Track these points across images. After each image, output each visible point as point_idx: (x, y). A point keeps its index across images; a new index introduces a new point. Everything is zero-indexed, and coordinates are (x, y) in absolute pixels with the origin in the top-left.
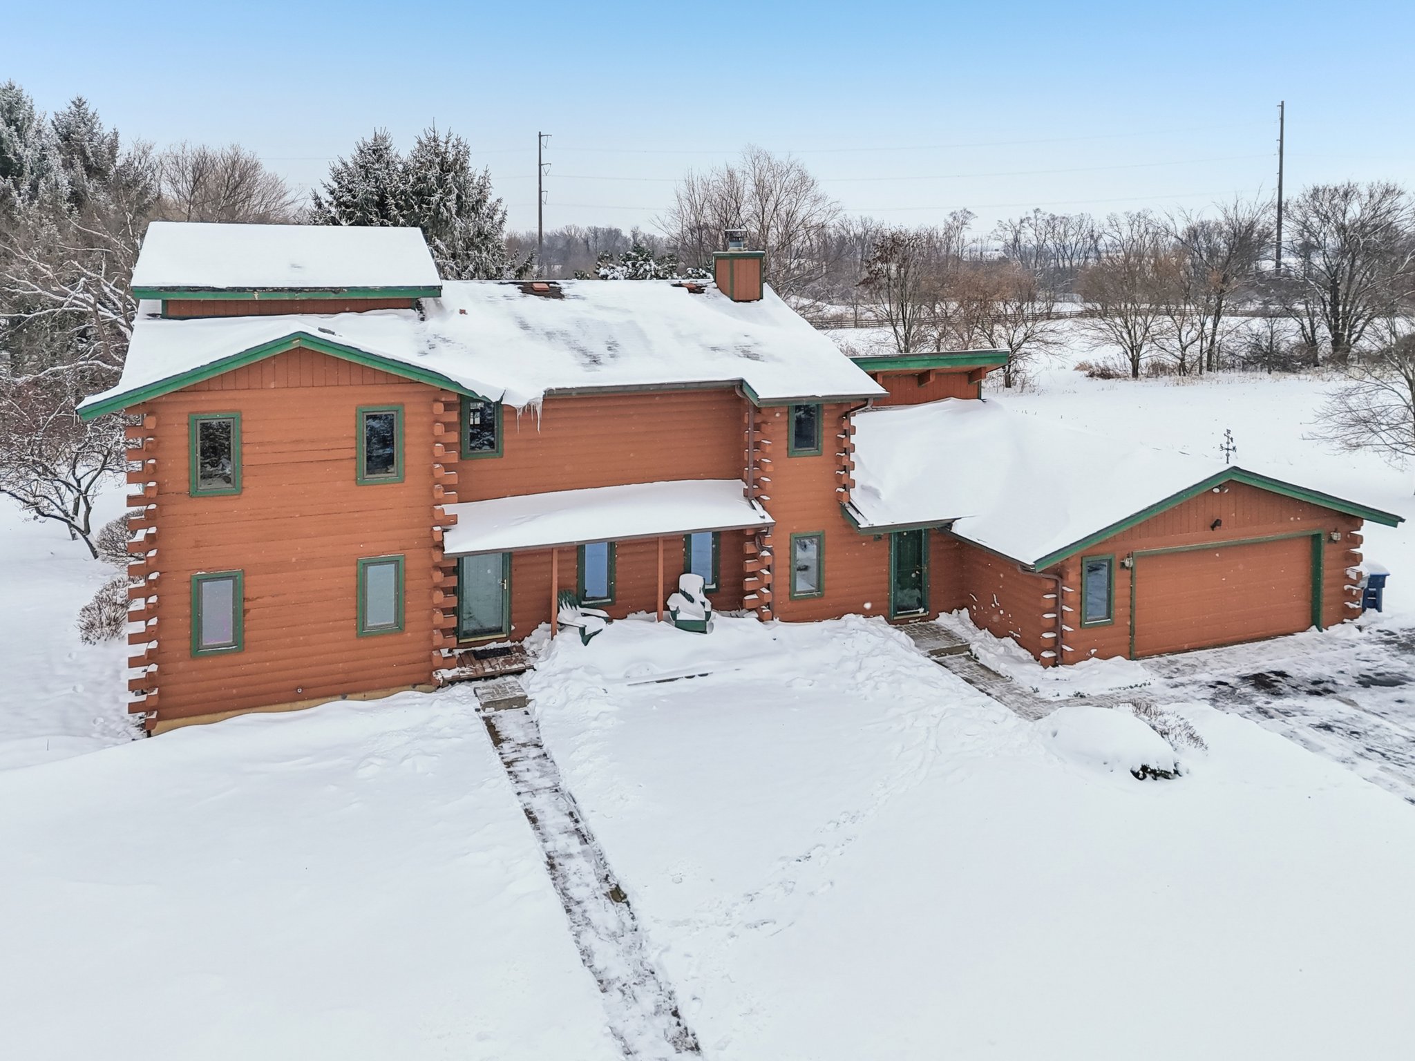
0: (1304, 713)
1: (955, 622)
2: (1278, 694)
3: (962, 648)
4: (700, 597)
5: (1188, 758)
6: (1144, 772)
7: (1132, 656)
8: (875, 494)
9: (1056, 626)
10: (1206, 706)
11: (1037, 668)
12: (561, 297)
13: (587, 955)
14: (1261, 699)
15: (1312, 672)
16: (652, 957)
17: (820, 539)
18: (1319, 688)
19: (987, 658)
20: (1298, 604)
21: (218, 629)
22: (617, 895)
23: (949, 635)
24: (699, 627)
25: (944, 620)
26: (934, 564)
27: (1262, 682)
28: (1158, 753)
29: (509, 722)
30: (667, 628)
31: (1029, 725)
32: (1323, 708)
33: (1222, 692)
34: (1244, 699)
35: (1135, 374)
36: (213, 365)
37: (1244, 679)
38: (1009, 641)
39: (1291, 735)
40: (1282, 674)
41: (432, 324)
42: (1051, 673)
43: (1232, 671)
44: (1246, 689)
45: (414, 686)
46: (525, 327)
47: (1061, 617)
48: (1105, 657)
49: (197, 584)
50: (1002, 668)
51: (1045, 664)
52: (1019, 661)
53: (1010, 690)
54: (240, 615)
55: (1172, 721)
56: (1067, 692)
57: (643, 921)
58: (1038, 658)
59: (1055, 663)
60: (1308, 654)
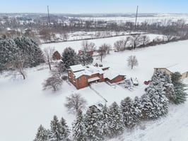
0: (121, 85)
3: (108, 83)
8: (104, 77)
10: (117, 85)
25: (107, 81)
29: (91, 88)
34: (119, 84)
41: (85, 71)
46: (88, 71)
56: (112, 85)
59: (112, 83)
60: (122, 82)
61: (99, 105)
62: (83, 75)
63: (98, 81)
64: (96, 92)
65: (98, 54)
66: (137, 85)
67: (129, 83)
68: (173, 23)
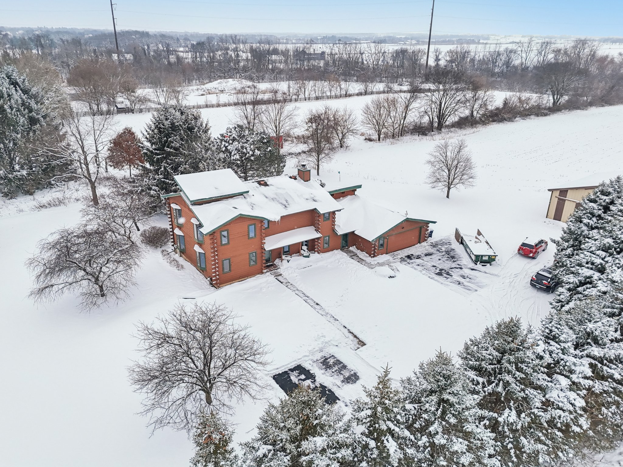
0: (415, 262)
1: (353, 249)
2: (411, 259)
3: (356, 255)
4: (306, 250)
5: (397, 274)
6: (391, 277)
7: (387, 254)
8: (339, 226)
9: (374, 250)
10: (399, 263)
11: (370, 258)
12: (268, 185)
13: (318, 312)
14: (408, 260)
15: (417, 254)
16: (327, 311)
17: (329, 237)
18: (418, 257)
19: (361, 256)
20: (417, 239)
21: (227, 269)
22: (317, 304)
23: (353, 252)
24: (308, 257)
25: (351, 248)
26: (349, 238)
27: (409, 257)
28: (392, 273)
29: (280, 278)
30: (302, 257)
31: (371, 270)
32: (418, 261)
33: (402, 260)
34: (406, 261)
35: (379, 140)
36: (226, 222)
37: (406, 256)
38: (364, 253)
39: (413, 267)
40: (412, 255)
41: (248, 199)
42: (373, 259)
43: (404, 255)
44: (406, 259)
45: (259, 274)
46: (267, 197)
47: (375, 249)
48: (382, 254)
49: (223, 261)
50: (364, 259)
51: (372, 257)
52: (367, 257)
53: (366, 263)
54: (230, 265)
55: (394, 267)
56: (376, 263)
57: (323, 307)
58: (370, 256)
59: (373, 257)
60: (417, 249)
61: (326, 363)
62: (241, 218)
63: (312, 245)
64: (306, 298)
65: (303, 147)
66: (490, 260)
67: (451, 256)
68: (557, 52)
